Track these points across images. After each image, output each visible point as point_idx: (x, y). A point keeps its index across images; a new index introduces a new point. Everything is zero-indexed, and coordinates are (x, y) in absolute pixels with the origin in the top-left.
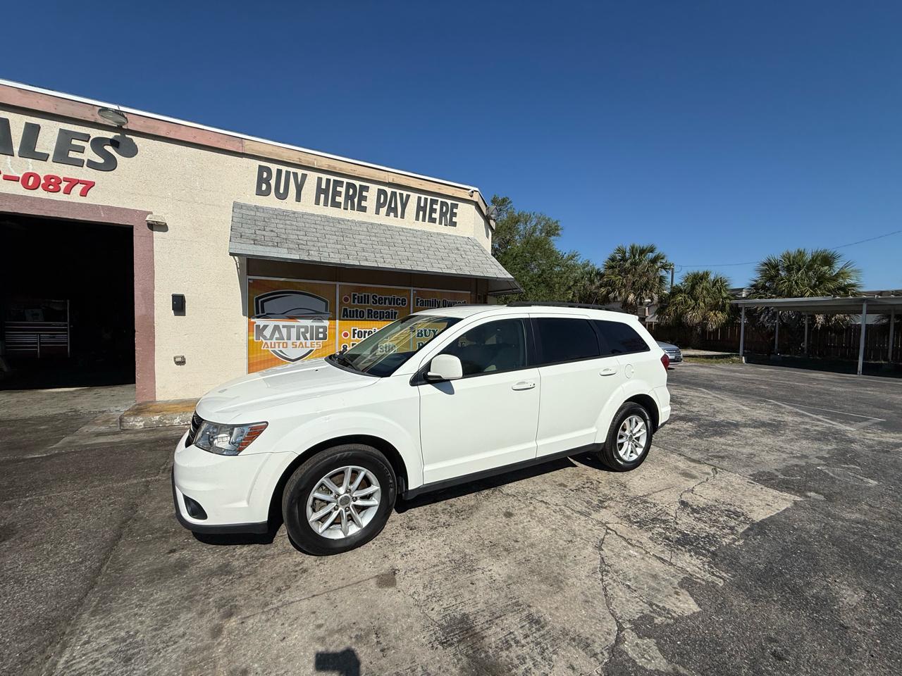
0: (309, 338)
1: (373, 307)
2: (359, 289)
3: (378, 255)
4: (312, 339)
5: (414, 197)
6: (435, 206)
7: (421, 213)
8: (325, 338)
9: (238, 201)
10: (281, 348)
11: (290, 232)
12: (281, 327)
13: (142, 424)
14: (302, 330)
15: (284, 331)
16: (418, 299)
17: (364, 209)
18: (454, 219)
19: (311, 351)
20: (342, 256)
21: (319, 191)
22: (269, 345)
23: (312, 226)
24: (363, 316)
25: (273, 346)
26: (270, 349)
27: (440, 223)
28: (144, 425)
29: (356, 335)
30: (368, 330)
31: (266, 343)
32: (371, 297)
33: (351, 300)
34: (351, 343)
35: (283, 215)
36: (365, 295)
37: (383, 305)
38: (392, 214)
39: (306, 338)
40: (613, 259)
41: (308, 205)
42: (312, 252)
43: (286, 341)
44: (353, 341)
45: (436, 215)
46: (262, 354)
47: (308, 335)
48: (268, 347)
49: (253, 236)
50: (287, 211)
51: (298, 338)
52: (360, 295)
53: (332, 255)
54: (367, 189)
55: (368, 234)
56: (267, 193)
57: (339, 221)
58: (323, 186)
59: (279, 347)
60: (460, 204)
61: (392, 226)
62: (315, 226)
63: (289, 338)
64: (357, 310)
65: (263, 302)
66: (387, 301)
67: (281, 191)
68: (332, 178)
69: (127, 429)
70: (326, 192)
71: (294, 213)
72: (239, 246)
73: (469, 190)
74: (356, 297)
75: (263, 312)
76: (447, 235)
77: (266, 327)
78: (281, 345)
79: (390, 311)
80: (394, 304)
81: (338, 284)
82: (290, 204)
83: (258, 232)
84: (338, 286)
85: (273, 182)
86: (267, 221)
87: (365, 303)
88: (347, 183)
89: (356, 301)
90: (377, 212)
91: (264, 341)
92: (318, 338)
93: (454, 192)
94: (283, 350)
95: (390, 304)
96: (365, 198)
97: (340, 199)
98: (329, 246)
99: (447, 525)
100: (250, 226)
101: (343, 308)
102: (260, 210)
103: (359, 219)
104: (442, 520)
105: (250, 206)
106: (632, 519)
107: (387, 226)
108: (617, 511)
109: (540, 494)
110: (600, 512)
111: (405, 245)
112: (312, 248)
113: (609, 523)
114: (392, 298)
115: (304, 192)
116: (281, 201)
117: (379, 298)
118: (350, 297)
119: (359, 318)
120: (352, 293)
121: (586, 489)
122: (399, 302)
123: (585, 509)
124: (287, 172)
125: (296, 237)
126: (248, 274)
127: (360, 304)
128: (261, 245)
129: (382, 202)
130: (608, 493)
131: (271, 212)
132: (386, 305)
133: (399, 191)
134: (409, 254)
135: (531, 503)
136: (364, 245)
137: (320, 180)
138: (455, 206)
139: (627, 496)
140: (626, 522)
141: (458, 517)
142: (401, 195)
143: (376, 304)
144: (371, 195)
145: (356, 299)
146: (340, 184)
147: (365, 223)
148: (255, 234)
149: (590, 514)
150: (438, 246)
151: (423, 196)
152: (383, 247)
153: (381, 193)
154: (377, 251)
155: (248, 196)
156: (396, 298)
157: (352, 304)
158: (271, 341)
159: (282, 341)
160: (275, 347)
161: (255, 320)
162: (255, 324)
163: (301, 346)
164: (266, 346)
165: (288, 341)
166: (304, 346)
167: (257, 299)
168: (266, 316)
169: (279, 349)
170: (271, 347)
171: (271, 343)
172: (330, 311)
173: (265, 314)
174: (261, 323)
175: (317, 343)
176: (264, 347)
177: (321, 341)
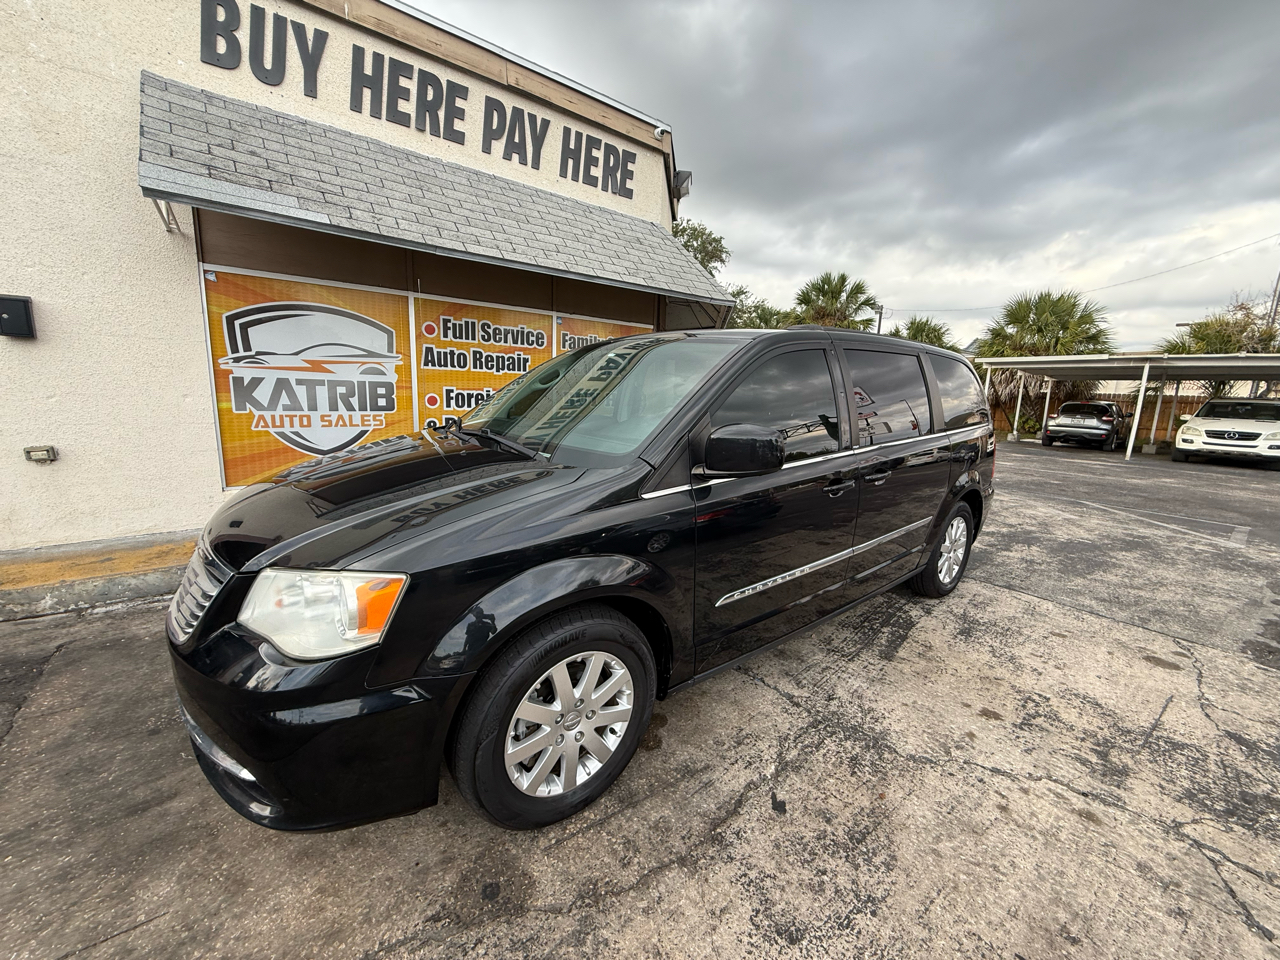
0: (356, 407)
1: (483, 347)
2: (457, 310)
3: (497, 235)
4: (363, 408)
5: (558, 125)
6: (595, 153)
7: (571, 162)
8: (390, 407)
9: (156, 71)
10: (297, 428)
11: (300, 162)
12: (293, 383)
14: (341, 390)
15: (301, 392)
16: (565, 335)
17: (458, 138)
18: (629, 184)
19: (363, 433)
20: (425, 229)
21: (359, 80)
22: (269, 420)
23: (350, 158)
24: (465, 366)
25: (278, 423)
26: (272, 430)
27: (605, 189)
29: (453, 402)
30: (475, 393)
31: (261, 417)
32: (478, 327)
33: (439, 331)
34: (444, 417)
35: (278, 121)
36: (467, 323)
37: (502, 343)
38: (515, 157)
39: (350, 408)
41: (333, 108)
42: (359, 212)
43: (306, 412)
44: (447, 413)
45: (597, 172)
46: (255, 441)
47: (355, 401)
48: (267, 426)
49: (204, 158)
50: (286, 117)
51: (334, 407)
52: (458, 322)
53: (403, 224)
54: (463, 92)
55: (472, 190)
56: (230, 62)
57: (409, 156)
58: (368, 70)
59: (292, 426)
60: (642, 157)
61: (518, 184)
62: (357, 159)
63: (313, 407)
65: (244, 327)
66: (510, 336)
67: (268, 65)
68: (389, 53)
70: (374, 83)
71: (305, 123)
72: (166, 175)
73: (656, 127)
74: (450, 325)
75: (247, 347)
76: (616, 213)
77: (256, 382)
78: (296, 421)
79: (516, 357)
80: (522, 343)
81: (411, 296)
82: (287, 98)
84: (411, 302)
85: (243, 35)
86: (239, 129)
87: (467, 338)
88: (421, 72)
89: (450, 333)
90: (487, 149)
91: (257, 413)
92: (375, 407)
93: (630, 128)
94: (303, 431)
95: (515, 342)
96: (460, 114)
97: (408, 107)
98: (395, 204)
99: (868, 900)
100: (194, 134)
101: (425, 346)
102: (215, 102)
103: (452, 160)
104: (842, 880)
105: (190, 89)
106: (1209, 803)
107: (507, 182)
108: (1156, 780)
109: (973, 748)
110: (1132, 789)
111: (547, 223)
112: (356, 204)
113: (1181, 825)
114: (518, 331)
115: (323, 75)
116: (270, 88)
117: (495, 330)
118: (438, 325)
119: (457, 369)
120: (442, 317)
121: (1039, 721)
122: (531, 338)
123: (1096, 784)
124: (277, 17)
125: (316, 175)
126: (202, 256)
127: (458, 340)
128: (227, 180)
129: (495, 127)
130: (1087, 727)
131: (245, 111)
132: (508, 345)
133: (528, 108)
134: (557, 241)
135: (981, 781)
136: (467, 213)
137: (358, 53)
138: (630, 157)
139: (1129, 732)
140: (1207, 816)
141: (868, 861)
142: (533, 118)
143: (489, 340)
144: (474, 107)
145: (449, 328)
146: (406, 70)
147: (464, 169)
148: (210, 153)
149: (1119, 799)
150: (605, 232)
151: (575, 127)
152: (507, 222)
153: (492, 105)
154: (496, 227)
155: (180, 62)
156: (526, 331)
157: (442, 338)
158: (272, 413)
159: (298, 413)
160: (282, 426)
161: (231, 366)
162: (231, 376)
163: (341, 423)
164: (262, 423)
165: (311, 413)
166: (348, 423)
167: (231, 320)
168: (255, 359)
169: (293, 430)
170: (274, 426)
171: (273, 417)
172: (397, 352)
173: (253, 353)
174: (246, 372)
175: (375, 416)
176: (257, 426)
177: (383, 413)
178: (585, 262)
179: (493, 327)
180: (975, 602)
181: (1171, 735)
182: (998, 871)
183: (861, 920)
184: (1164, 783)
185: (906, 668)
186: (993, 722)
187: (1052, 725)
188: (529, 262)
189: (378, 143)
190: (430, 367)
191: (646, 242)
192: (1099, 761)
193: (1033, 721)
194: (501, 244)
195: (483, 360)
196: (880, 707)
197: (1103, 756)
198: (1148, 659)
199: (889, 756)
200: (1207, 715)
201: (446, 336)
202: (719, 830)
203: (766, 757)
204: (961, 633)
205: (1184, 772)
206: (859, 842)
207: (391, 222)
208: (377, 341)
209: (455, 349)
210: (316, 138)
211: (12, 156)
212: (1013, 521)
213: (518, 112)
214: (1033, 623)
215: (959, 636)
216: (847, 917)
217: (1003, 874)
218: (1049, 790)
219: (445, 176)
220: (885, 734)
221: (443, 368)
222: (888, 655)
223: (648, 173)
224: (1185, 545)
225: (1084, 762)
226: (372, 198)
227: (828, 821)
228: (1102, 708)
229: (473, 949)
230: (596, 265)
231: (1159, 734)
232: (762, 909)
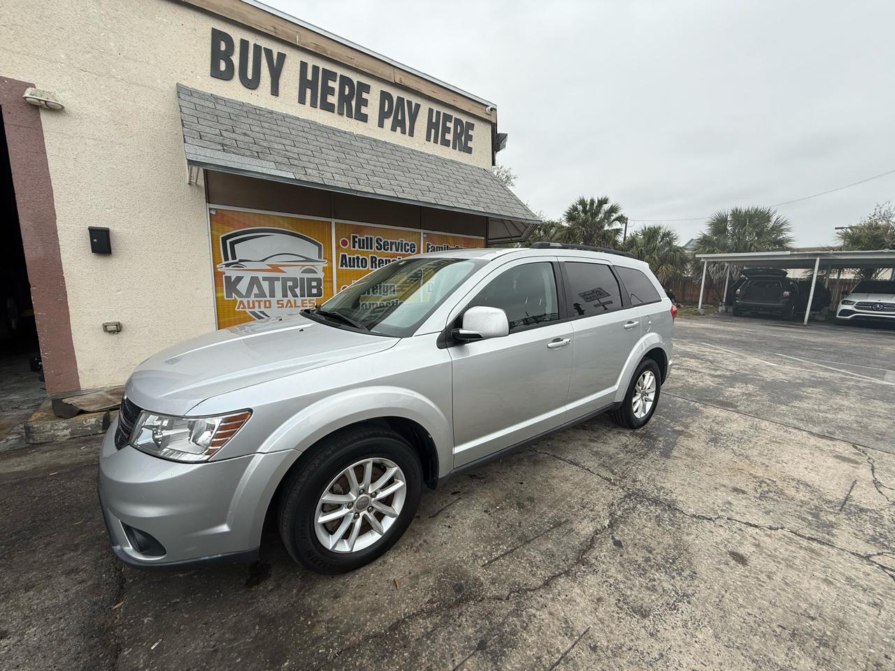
0: (299, 295)
1: (377, 254)
2: (359, 230)
3: (393, 182)
4: (303, 295)
5: (425, 107)
6: (448, 124)
7: (433, 131)
8: (319, 294)
9: (184, 83)
10: (262, 309)
11: (273, 139)
12: (261, 279)
13: (67, 432)
14: (290, 283)
15: (265, 285)
16: (428, 245)
17: (364, 118)
18: (470, 144)
20: (350, 180)
21: (304, 83)
22: (246, 304)
23: (300, 134)
24: (366, 267)
25: (251, 306)
26: (247, 310)
27: (454, 148)
28: (71, 433)
31: (242, 302)
32: (374, 241)
33: (350, 244)
35: (256, 111)
36: (367, 238)
37: (389, 251)
38: (399, 129)
39: (295, 295)
40: (575, 209)
41: (288, 103)
42: (310, 170)
43: (268, 298)
45: (449, 137)
46: (237, 317)
47: (298, 291)
48: (244, 308)
49: (219, 139)
50: (260, 109)
51: (285, 295)
52: (361, 238)
53: (337, 177)
54: (367, 88)
55: (373, 152)
56: (227, 76)
57: (335, 131)
58: (309, 77)
59: (260, 307)
60: (477, 124)
61: (400, 147)
62: (305, 135)
63: (272, 295)
64: (358, 258)
65: (232, 244)
66: (394, 246)
67: (250, 76)
68: (322, 65)
69: (41, 444)
70: (313, 85)
71: (271, 112)
72: (201, 151)
73: (487, 106)
74: (357, 240)
75: (234, 257)
76: (461, 164)
77: (239, 279)
78: (262, 303)
80: (402, 251)
81: (333, 221)
82: (261, 98)
83: (225, 133)
84: (333, 225)
85: (236, 59)
86: (235, 118)
87: (367, 248)
88: (342, 76)
89: (357, 245)
90: (381, 125)
91: (239, 299)
92: (310, 295)
93: (470, 107)
95: (397, 250)
96: (365, 103)
97: (333, 99)
98: (330, 164)
99: (684, 596)
100: (211, 124)
101: (341, 254)
102: (219, 101)
103: (360, 132)
104: (667, 586)
105: (204, 94)
106: (886, 543)
107: (393, 145)
108: (851, 531)
109: (732, 511)
110: (836, 536)
111: (421, 172)
112: (308, 165)
113: (870, 556)
114: (399, 243)
115: (282, 82)
116: (250, 91)
117: (385, 242)
118: (349, 240)
119: (361, 268)
120: (352, 235)
121: (771, 495)
122: (407, 248)
123: (813, 532)
124: (256, 46)
125: (282, 147)
126: (208, 200)
127: (362, 250)
128: (234, 153)
129: (386, 110)
130: (803, 498)
131: (237, 107)
132: (393, 252)
133: (407, 97)
134: (428, 184)
135: (740, 530)
136: (372, 168)
137: (304, 66)
138: (471, 126)
139: (830, 502)
140: (886, 551)
141: (680, 574)
142: (410, 103)
143: (380, 249)
144: (373, 98)
145: (356, 242)
146: (332, 76)
147: (367, 138)
148: (221, 135)
149: (829, 541)
150: (456, 177)
151: (436, 108)
152: (396, 172)
153: (385, 96)
154: (391, 177)
155: (198, 77)
156: (404, 242)
157: (352, 249)
158: (248, 299)
159: (264, 299)
160: (254, 307)
161: (224, 269)
162: (224, 276)
163: (289, 305)
164: (242, 306)
165: (271, 299)
166: (293, 305)
167: (224, 240)
168: (238, 264)
169: (260, 310)
170: (249, 308)
171: (248, 302)
172: (324, 259)
173: (237, 261)
174: (232, 273)
175: (310, 300)
176: (238, 308)
177: (315, 298)
178: (447, 198)
179: (383, 241)
180: (717, 421)
181: (858, 504)
182: (760, 581)
183: (683, 606)
184: (856, 532)
185: (679, 462)
186: (741, 495)
187: (780, 497)
188: (413, 199)
189: (314, 123)
190: (344, 268)
191: (482, 183)
192: (814, 519)
193: (767, 495)
194: (395, 188)
195: (377, 262)
196: (668, 485)
197: (816, 516)
198: (837, 457)
199: (680, 515)
200: (880, 492)
201: (354, 247)
202: (584, 556)
203: (602, 515)
204: (711, 441)
205: (868, 525)
206: (671, 563)
207: (329, 175)
208: (311, 251)
209: (360, 256)
210: (279, 122)
211: (100, 140)
212: (732, 367)
213: (400, 100)
214: (757, 434)
215: (710, 443)
216: (673, 604)
217: (763, 582)
218: (784, 535)
219: (356, 144)
220: (674, 501)
221: (352, 268)
222: (666, 454)
223: (481, 136)
224: (853, 383)
225: (804, 519)
226: (317, 161)
227: (650, 552)
228: (811, 487)
229: (458, 618)
230: (454, 199)
231: (850, 503)
232: (621, 599)
